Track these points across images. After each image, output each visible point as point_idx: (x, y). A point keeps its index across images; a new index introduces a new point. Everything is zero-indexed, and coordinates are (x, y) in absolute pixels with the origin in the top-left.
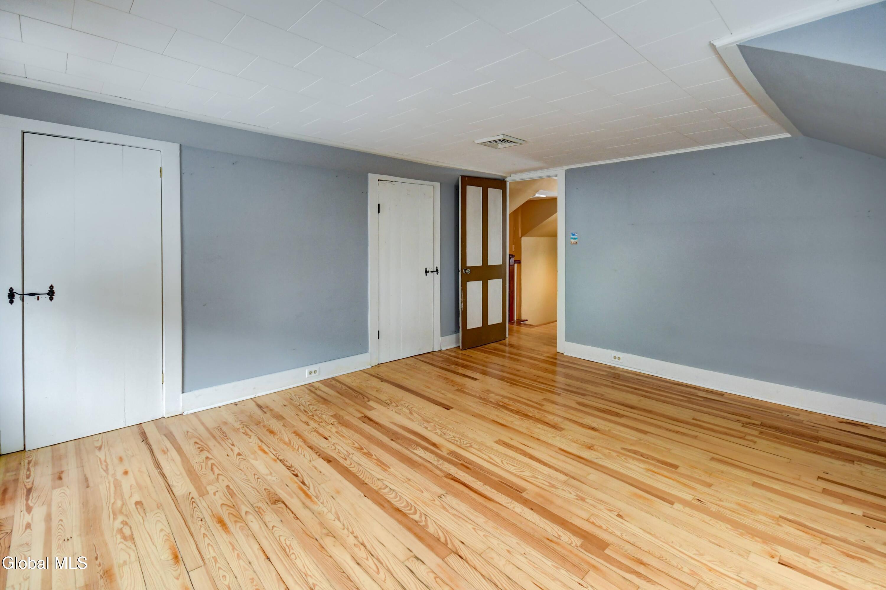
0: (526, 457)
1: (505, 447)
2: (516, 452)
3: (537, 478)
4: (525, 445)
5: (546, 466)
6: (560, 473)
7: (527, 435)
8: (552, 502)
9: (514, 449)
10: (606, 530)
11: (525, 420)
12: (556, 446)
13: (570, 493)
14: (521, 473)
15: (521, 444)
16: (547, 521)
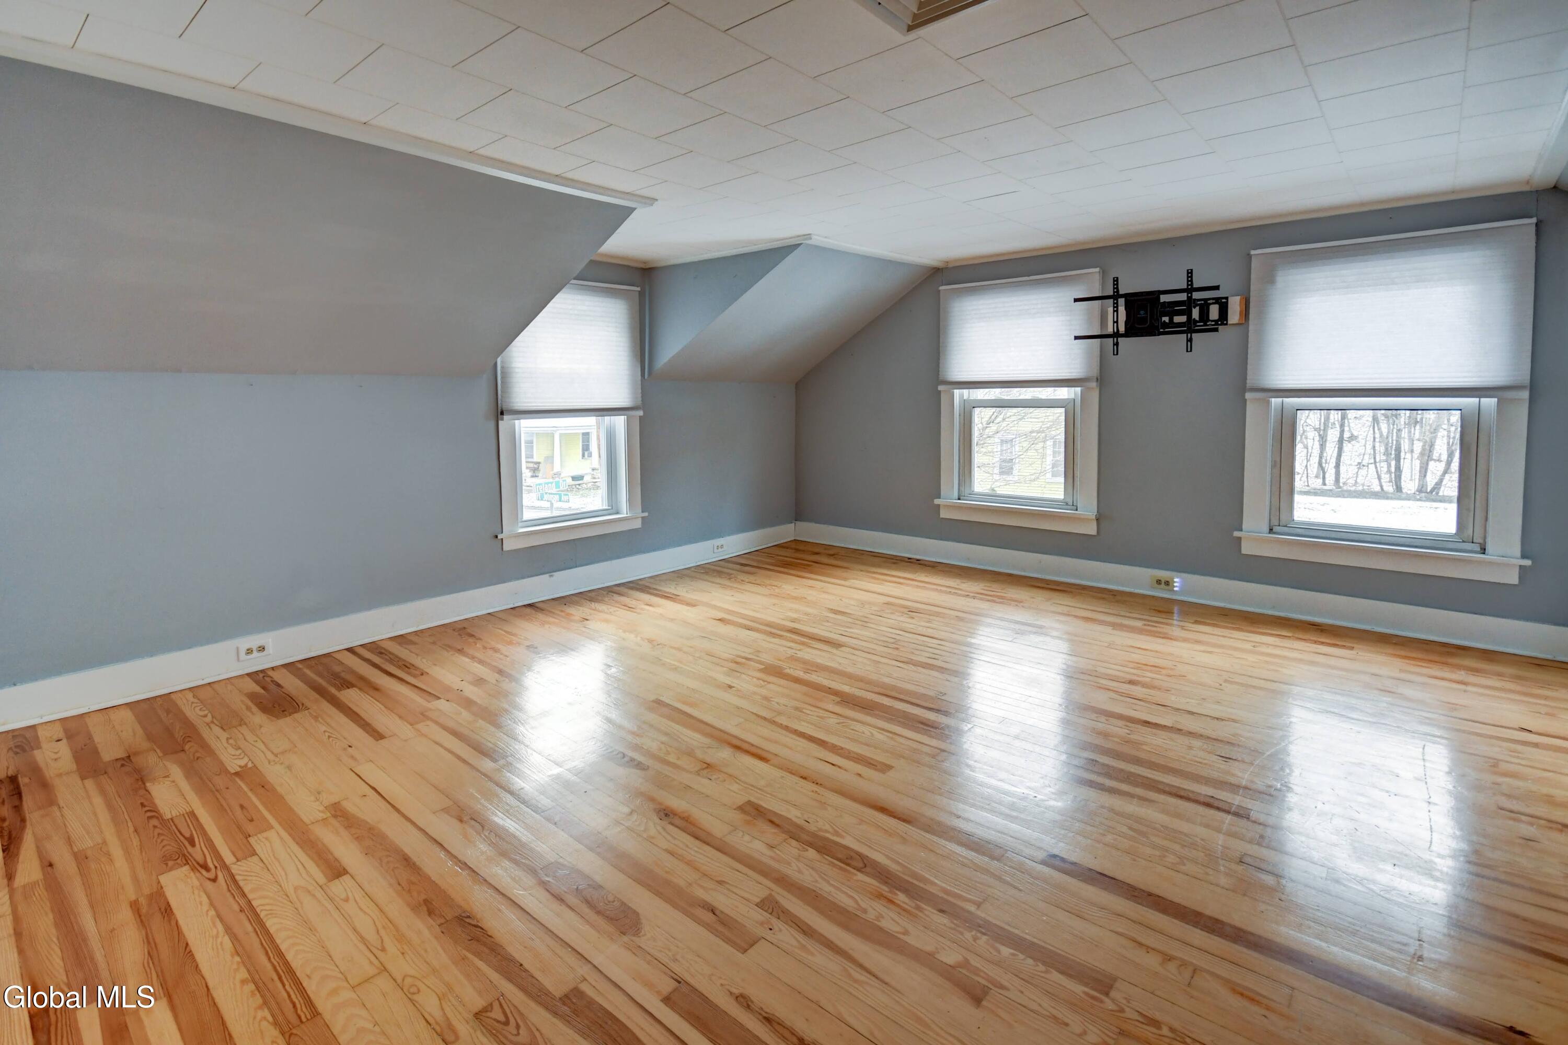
0: (833, 744)
1: (872, 759)
2: (849, 752)
3: (818, 716)
4: (833, 765)
5: (801, 732)
6: (781, 724)
7: (825, 787)
8: (805, 694)
9: (852, 755)
10: (753, 677)
11: (827, 831)
12: (775, 766)
13: (777, 703)
14: (842, 721)
15: (839, 767)
16: (817, 681)
